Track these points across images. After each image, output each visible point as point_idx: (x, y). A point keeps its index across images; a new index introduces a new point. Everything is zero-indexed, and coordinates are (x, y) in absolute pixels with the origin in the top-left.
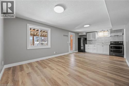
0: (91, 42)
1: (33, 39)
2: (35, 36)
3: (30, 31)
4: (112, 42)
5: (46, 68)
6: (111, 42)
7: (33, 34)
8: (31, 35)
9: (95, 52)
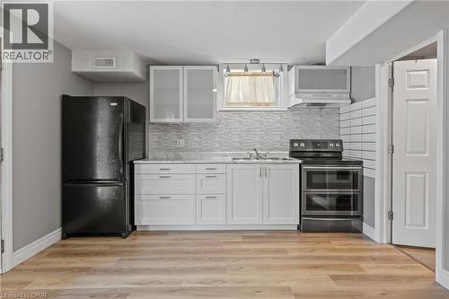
0: (182, 143)
4: (299, 141)
6: (292, 142)
9: (213, 219)
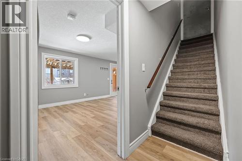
1: (52, 74)
2: (54, 67)
3: (45, 61)
5: (67, 112)
7: (51, 64)
8: (48, 66)
